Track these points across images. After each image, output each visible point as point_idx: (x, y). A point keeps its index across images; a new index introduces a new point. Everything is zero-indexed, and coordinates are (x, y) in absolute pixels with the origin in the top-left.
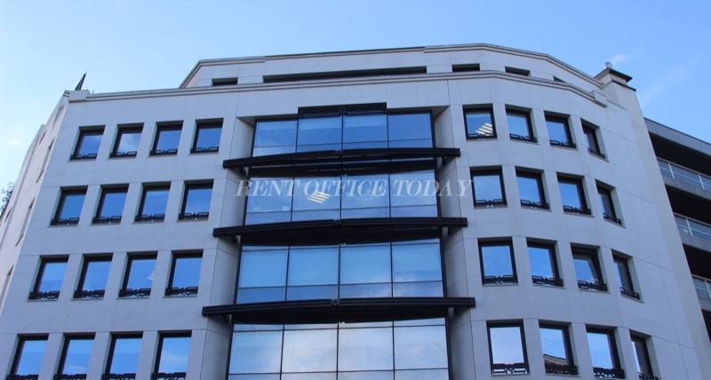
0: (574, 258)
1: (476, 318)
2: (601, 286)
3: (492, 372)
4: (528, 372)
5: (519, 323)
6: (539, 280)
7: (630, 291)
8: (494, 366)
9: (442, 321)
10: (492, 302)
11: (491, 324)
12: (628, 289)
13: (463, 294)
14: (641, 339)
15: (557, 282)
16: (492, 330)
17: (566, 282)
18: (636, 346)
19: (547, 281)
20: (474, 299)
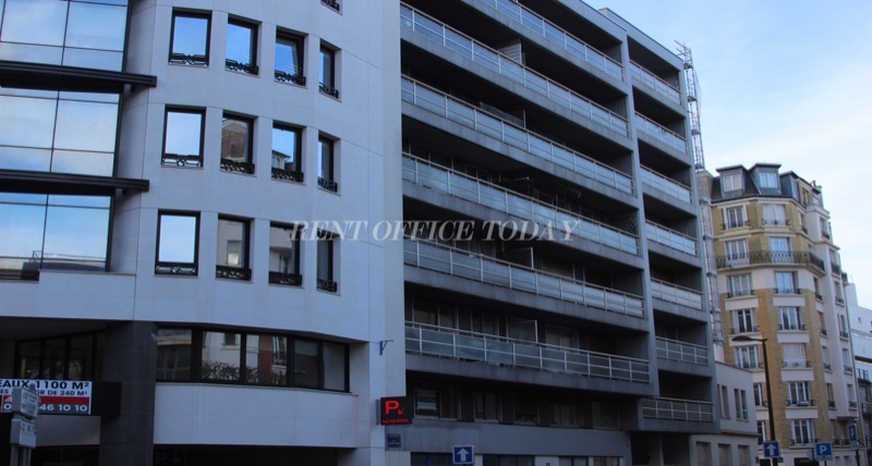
0: (277, 42)
1: (154, 100)
2: (300, 80)
3: (162, 161)
4: (202, 166)
5: (201, 111)
6: (232, 64)
7: (330, 89)
8: (165, 156)
9: (115, 97)
10: (175, 83)
11: (170, 108)
12: (328, 85)
13: (143, 71)
14: (329, 141)
15: (253, 69)
16: (170, 114)
17: (262, 70)
18: (323, 148)
19: (241, 66)
20: (155, 78)
